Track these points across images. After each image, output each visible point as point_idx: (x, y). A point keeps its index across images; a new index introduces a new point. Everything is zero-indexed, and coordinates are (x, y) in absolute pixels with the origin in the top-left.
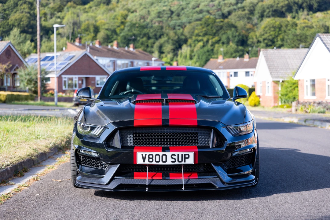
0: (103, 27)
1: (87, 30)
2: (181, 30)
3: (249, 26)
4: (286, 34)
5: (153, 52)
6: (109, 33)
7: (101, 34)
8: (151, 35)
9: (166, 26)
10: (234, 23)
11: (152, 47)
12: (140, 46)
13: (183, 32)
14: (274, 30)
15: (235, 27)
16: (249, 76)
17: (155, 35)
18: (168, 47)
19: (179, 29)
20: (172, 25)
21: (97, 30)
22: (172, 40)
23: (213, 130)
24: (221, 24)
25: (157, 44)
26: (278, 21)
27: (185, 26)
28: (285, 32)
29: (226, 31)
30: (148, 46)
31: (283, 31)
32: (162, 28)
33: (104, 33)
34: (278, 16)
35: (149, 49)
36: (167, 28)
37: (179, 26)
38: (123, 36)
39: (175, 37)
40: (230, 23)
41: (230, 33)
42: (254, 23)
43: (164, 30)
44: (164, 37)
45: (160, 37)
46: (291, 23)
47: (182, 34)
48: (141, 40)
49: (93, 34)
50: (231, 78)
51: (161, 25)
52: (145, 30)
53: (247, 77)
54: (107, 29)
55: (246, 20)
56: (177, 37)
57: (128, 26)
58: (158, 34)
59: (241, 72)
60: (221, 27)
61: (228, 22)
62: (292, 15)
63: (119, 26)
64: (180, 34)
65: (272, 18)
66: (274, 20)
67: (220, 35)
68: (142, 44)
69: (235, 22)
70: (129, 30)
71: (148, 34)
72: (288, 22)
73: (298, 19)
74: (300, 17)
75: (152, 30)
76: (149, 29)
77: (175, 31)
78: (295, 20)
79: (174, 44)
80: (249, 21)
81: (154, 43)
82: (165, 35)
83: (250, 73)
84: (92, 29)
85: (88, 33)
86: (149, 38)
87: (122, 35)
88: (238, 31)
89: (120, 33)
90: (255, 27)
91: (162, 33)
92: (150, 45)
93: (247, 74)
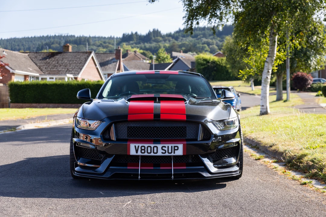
23: (200, 125)
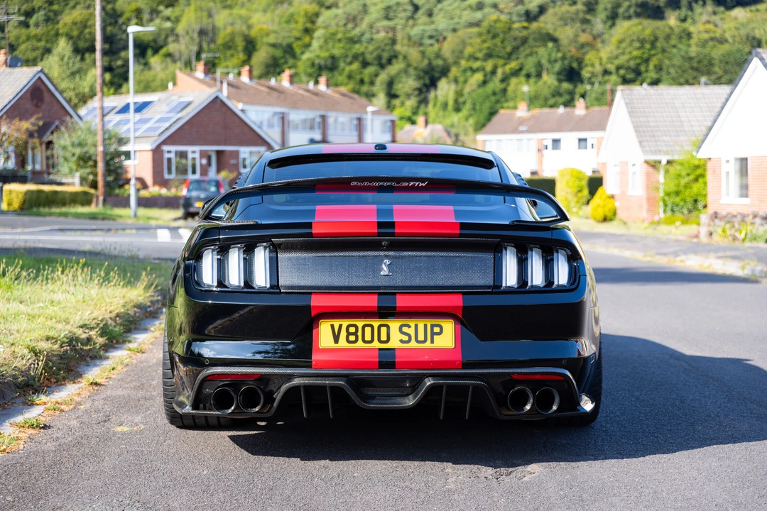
0: (265, 40)
1: (229, 46)
2: (436, 46)
3: (584, 38)
4: (666, 54)
5: (374, 95)
6: (278, 53)
7: (261, 56)
8: (369, 58)
9: (403, 38)
10: (551, 32)
11: (372, 83)
12: (346, 81)
13: (440, 50)
14: (641, 47)
15: (555, 40)
16: (586, 148)
17: (379, 58)
18: (408, 84)
19: (432, 45)
20: (415, 35)
21: (250, 46)
22: (416, 69)
24: (525, 33)
25: (383, 77)
26: (647, 27)
27: (445, 38)
28: (664, 51)
29: (536, 50)
30: (362, 82)
31: (659, 50)
32: (394, 42)
33: (268, 53)
34: (649, 17)
35: (365, 88)
36: (405, 41)
37: (431, 37)
38: (308, 59)
39: (422, 61)
40: (544, 31)
41: (543, 53)
42: (595, 32)
43: (398, 47)
44: (398, 62)
45: (390, 61)
46: (677, 31)
47: (438, 56)
48: (348, 69)
49: (242, 56)
50: (545, 152)
51: (390, 35)
52: (357, 46)
53: (583, 151)
54: (274, 45)
55: (578, 25)
56: (426, 62)
57: (319, 38)
58: (386, 55)
59: (569, 139)
60: (524, 41)
61: (540, 29)
62: (680, 15)
63: (298, 39)
64: (432, 56)
65: (635, 21)
66: (640, 24)
67: (522, 56)
68: (350, 77)
69: (555, 30)
70: (321, 47)
71: (363, 54)
72: (671, 28)
73: (694, 22)
74: (697, 17)
75: (371, 48)
76: (365, 45)
77: (421, 48)
78: (686, 25)
79: (419, 78)
80: (584, 26)
81: (377, 75)
82: (401, 57)
83: (589, 143)
84: (240, 44)
85: (231, 52)
86: (365, 64)
87: (306, 56)
88: (561, 48)
89: (303, 53)
90: (599, 40)
91: (393, 54)
92: (367, 79)
93: (583, 143)
